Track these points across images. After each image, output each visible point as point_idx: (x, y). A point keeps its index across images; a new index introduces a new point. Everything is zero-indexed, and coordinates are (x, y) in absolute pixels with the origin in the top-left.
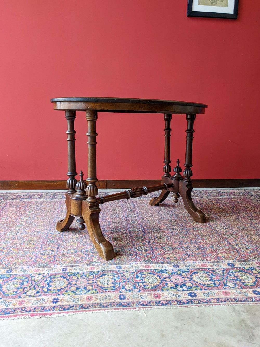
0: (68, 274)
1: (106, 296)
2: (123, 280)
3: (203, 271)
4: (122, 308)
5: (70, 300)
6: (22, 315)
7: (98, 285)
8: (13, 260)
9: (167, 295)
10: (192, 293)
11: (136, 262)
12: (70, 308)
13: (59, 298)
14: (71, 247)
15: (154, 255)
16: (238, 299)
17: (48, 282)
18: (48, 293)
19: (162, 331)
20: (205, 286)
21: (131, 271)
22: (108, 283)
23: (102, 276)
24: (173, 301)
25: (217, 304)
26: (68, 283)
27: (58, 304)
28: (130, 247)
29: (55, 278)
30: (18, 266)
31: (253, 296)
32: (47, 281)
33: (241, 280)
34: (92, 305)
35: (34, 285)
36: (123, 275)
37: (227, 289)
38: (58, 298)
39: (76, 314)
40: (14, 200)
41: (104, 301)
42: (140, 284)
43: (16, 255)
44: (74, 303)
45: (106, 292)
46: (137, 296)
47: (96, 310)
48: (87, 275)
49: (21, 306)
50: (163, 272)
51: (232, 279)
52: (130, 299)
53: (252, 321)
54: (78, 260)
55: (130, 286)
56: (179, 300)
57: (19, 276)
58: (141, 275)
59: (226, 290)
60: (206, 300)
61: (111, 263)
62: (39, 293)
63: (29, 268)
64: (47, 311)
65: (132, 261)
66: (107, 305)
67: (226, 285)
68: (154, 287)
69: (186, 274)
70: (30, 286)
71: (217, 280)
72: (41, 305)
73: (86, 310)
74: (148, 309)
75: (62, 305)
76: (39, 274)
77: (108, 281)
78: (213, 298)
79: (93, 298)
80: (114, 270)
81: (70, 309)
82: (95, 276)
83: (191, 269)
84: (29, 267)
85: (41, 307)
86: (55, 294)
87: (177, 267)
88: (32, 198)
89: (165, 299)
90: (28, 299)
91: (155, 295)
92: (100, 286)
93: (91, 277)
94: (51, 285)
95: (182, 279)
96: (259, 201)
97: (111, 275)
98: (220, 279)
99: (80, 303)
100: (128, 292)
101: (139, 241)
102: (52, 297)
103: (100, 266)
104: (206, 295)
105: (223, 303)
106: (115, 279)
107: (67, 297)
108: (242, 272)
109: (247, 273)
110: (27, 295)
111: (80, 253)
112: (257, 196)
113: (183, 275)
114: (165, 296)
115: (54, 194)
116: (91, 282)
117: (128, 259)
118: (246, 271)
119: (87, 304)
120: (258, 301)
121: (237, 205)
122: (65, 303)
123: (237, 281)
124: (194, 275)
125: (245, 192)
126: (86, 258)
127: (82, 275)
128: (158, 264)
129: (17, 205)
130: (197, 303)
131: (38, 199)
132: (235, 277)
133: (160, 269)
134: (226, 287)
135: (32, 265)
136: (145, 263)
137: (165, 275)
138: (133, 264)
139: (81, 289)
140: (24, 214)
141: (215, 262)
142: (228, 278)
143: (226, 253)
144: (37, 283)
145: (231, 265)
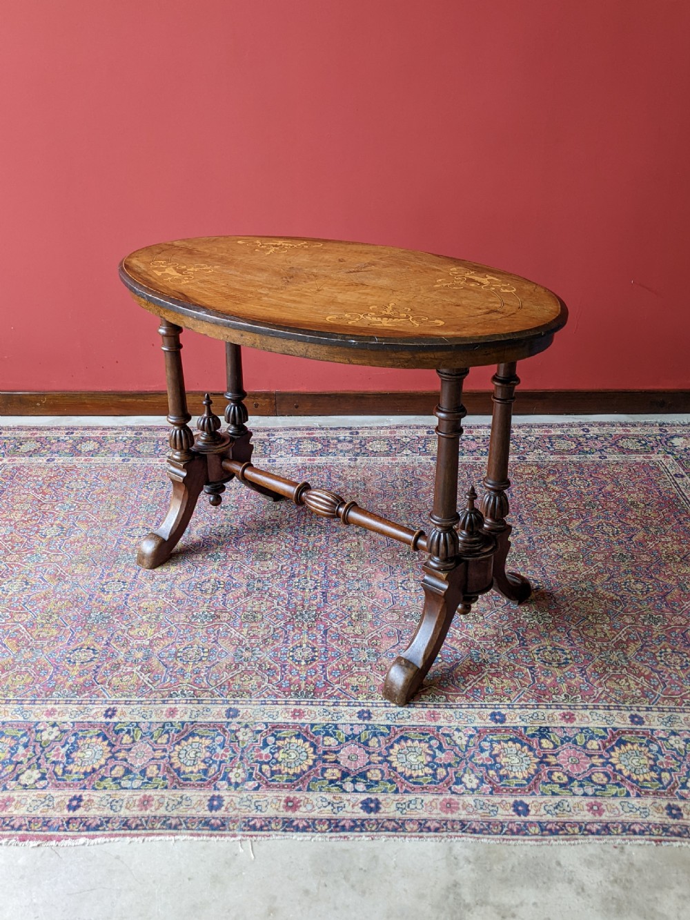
0: (116, 728)
1: (181, 797)
2: (230, 752)
3: (423, 734)
4: (206, 832)
5: (104, 802)
7: (172, 765)
8: (4, 676)
9: (315, 802)
10: (372, 801)
11: (276, 696)
12: (102, 825)
13: (84, 798)
14: (139, 642)
15: (325, 677)
16: (469, 823)
17: (68, 749)
18: (64, 780)
19: (274, 898)
20: (411, 780)
21: (256, 727)
22: (194, 761)
23: (186, 739)
24: (322, 820)
25: (416, 837)
26: (110, 755)
27: (79, 813)
28: (277, 645)
29: (84, 737)
30: (11, 697)
31: (510, 817)
32: (67, 746)
33: (502, 767)
34: (146, 822)
35: (37, 757)
36: (236, 736)
37: (457, 793)
38: (81, 796)
39: (110, 841)
40: (33, 459)
41: (175, 813)
42: (265, 767)
43: (13, 660)
44: (111, 813)
45: (184, 785)
46: (248, 803)
47: (153, 834)
48: (156, 734)
50: (327, 734)
51: (481, 762)
52: (231, 810)
53: (476, 890)
54: (145, 686)
55: (240, 771)
56: (336, 820)
57: (9, 729)
58: (277, 739)
59: (454, 797)
60: (395, 822)
61: (219, 698)
62: (46, 779)
63: (34, 704)
64: (54, 830)
65: (267, 693)
66: (179, 823)
67: (459, 781)
68: (294, 778)
69: (379, 742)
70: (29, 759)
71: (445, 764)
72: (44, 814)
73: (133, 832)
74: (263, 838)
75: (86, 818)
76: (54, 725)
77: (197, 753)
78: (413, 817)
79: (153, 800)
80: (219, 720)
81: (101, 828)
82: (173, 736)
83: (396, 726)
84: (35, 700)
85: (44, 818)
86: (77, 786)
87: (365, 718)
88: (79, 453)
89: (305, 814)
90: (20, 794)
91: (288, 800)
92: (175, 767)
93: (164, 740)
94: (73, 759)
95: (364, 756)
96: (682, 476)
97: (207, 736)
98: (452, 762)
99: (124, 813)
100: (232, 788)
101: (303, 625)
102: (70, 793)
103: (190, 706)
104: (401, 810)
105: (432, 834)
106: (214, 749)
107: (101, 794)
108: (514, 743)
109: (526, 747)
110: (20, 784)
111: (155, 661)
112: (684, 457)
113: (370, 743)
114: (309, 807)
115: (136, 434)
116: (159, 754)
117: (259, 687)
118: (525, 742)
119: (138, 817)
120: (513, 833)
121: (609, 493)
122: (93, 812)
123: (492, 769)
124: (397, 747)
125: (659, 438)
126: (165, 680)
127: (145, 734)
128: (325, 707)
129: (38, 481)
130: (373, 829)
131: (92, 456)
132: (490, 755)
133: (324, 722)
134: (455, 788)
135: (43, 695)
136: (294, 703)
137: (331, 741)
138: (265, 704)
139: (135, 774)
140: (50, 513)
141: (463, 706)
142: (473, 760)
143: (503, 677)
144: (46, 749)
145: (497, 717)
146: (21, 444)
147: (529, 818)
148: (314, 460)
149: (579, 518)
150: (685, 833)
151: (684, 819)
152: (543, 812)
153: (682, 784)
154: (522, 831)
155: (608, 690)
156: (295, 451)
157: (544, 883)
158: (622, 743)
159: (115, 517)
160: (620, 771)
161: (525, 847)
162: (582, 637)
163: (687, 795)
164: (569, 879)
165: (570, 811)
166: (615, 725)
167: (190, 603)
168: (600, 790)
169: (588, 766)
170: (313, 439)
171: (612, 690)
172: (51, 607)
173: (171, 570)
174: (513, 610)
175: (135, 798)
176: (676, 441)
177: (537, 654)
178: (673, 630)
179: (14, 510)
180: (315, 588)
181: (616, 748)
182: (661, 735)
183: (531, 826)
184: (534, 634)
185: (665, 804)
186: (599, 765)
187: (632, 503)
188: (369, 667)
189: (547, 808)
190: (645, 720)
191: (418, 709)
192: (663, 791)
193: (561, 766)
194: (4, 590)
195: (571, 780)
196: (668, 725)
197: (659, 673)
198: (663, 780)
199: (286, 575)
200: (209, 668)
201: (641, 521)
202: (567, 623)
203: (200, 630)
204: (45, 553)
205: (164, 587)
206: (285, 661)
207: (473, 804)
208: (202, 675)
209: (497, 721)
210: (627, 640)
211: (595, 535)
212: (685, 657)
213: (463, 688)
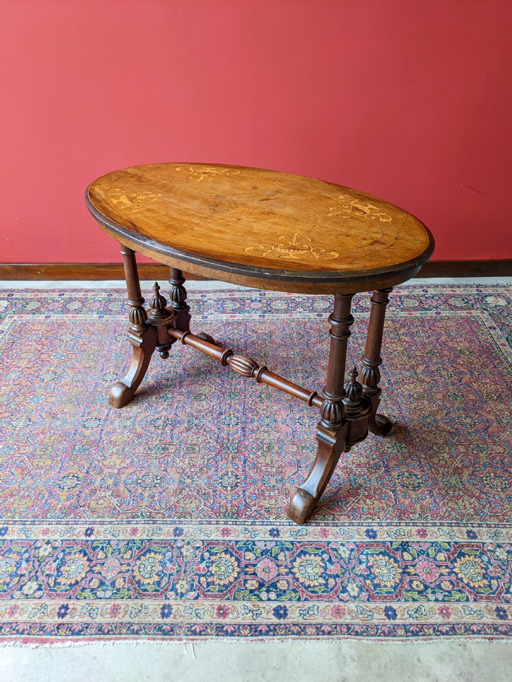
0: (93, 545)
1: (141, 606)
2: (177, 566)
3: (317, 549)
4: (159, 637)
5: (84, 611)
6: (11, 639)
7: (134, 577)
8: (12, 500)
9: (239, 610)
10: (281, 608)
11: (210, 517)
12: (82, 630)
13: (70, 606)
14: (110, 470)
15: (245, 500)
16: (353, 627)
17: (58, 564)
18: (56, 591)
20: (309, 590)
21: (195, 544)
22: (151, 574)
23: (144, 555)
24: (244, 625)
25: (314, 639)
26: (89, 569)
27: (67, 619)
28: (210, 473)
29: (70, 553)
30: (17, 519)
31: (383, 621)
32: (58, 561)
33: (375, 577)
34: (116, 628)
35: (36, 570)
36: (181, 552)
37: (342, 600)
38: (67, 605)
39: (89, 644)
40: (36, 317)
41: (136, 620)
42: (203, 579)
43: (19, 486)
44: (90, 620)
45: (143, 595)
47: (121, 639)
48: (122, 550)
49: (12, 619)
50: (248, 550)
51: (359, 573)
52: (177, 617)
54: (115, 508)
55: (184, 582)
56: (255, 625)
57: (16, 546)
58: (211, 555)
59: (341, 604)
60: (299, 626)
61: (168, 519)
62: (42, 590)
63: (34, 524)
64: (48, 634)
65: (203, 514)
66: (139, 629)
67: (344, 590)
68: (224, 589)
69: (285, 555)
70: (30, 572)
71: (334, 575)
72: (41, 620)
73: (106, 636)
74: (202, 641)
75: (71, 624)
76: (48, 543)
77: (152, 567)
78: (311, 621)
79: (120, 609)
80: (169, 538)
81: (82, 633)
83: (297, 542)
84: (35, 521)
85: (40, 624)
86: (64, 596)
87: (275, 536)
88: (68, 311)
89: (233, 620)
90: (23, 602)
91: (220, 608)
92: (137, 580)
93: (127, 556)
94: (62, 572)
95: (275, 568)
96: (495, 328)
97: (160, 552)
98: (339, 573)
99: (99, 619)
100: (178, 598)
101: (228, 456)
102: (60, 603)
103: (147, 526)
104: (302, 615)
105: (326, 636)
106: (165, 563)
107: (82, 603)
108: (384, 556)
109: (392, 559)
110: (23, 594)
111: (122, 487)
112: (495, 312)
113: (279, 557)
114: (235, 614)
115: (108, 295)
116: (125, 568)
117: (198, 509)
118: (391, 554)
119: (109, 624)
120: (385, 635)
121: (444, 342)
122: (77, 619)
123: (368, 579)
124: (298, 560)
125: (476, 297)
126: (129, 503)
127: (114, 550)
128: (245, 526)
129: (39, 334)
130: (283, 633)
131: (77, 313)
132: (367, 567)
133: (245, 539)
134: (342, 596)
135: (40, 517)
136: (223, 523)
137: (250, 556)
138: (202, 524)
139: (107, 586)
140: (47, 361)
141: (346, 524)
142: (354, 571)
143: (374, 498)
144: (42, 564)
145: (371, 534)
146: (27, 304)
147: (397, 621)
148: (234, 317)
149: (423, 364)
150: (510, 632)
151: (508, 620)
152: (406, 616)
153: (506, 589)
154: (391, 633)
155: (450, 509)
156: (221, 309)
157: (409, 677)
158: (461, 555)
159: (93, 364)
160: (461, 579)
161: (394, 647)
162: (429, 464)
163: (510, 599)
164: (427, 673)
165: (426, 615)
166: (457, 540)
167: (147, 438)
168: (447, 596)
169: (438, 575)
170: (234, 300)
171: (453, 509)
172: (47, 440)
173: (133, 410)
174: (379, 442)
175: (107, 606)
176: (490, 300)
177: (398, 479)
178: (494, 458)
179: (21, 359)
180: (237, 424)
181: (458, 560)
182: (490, 548)
183: (398, 629)
184: (395, 462)
185: (494, 607)
186: (446, 574)
187: (461, 351)
188: (277, 491)
189: (410, 612)
190: (477, 535)
191: (313, 527)
192: (493, 595)
193: (419, 576)
194: (13, 426)
195: (426, 587)
196: (494, 539)
197: (486, 494)
198: (492, 586)
199: (216, 413)
200: (161, 493)
201: (467, 366)
202: (418, 452)
203: (154, 461)
204: (43, 395)
205: (128, 423)
206: (216, 487)
207: (355, 609)
208: (156, 499)
209: (370, 537)
210: (462, 467)
211: (435, 378)
212: (504, 480)
213: (345, 508)
